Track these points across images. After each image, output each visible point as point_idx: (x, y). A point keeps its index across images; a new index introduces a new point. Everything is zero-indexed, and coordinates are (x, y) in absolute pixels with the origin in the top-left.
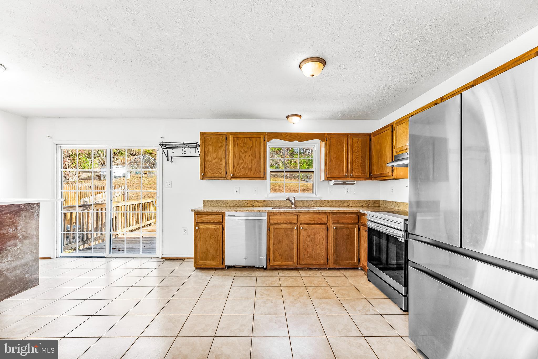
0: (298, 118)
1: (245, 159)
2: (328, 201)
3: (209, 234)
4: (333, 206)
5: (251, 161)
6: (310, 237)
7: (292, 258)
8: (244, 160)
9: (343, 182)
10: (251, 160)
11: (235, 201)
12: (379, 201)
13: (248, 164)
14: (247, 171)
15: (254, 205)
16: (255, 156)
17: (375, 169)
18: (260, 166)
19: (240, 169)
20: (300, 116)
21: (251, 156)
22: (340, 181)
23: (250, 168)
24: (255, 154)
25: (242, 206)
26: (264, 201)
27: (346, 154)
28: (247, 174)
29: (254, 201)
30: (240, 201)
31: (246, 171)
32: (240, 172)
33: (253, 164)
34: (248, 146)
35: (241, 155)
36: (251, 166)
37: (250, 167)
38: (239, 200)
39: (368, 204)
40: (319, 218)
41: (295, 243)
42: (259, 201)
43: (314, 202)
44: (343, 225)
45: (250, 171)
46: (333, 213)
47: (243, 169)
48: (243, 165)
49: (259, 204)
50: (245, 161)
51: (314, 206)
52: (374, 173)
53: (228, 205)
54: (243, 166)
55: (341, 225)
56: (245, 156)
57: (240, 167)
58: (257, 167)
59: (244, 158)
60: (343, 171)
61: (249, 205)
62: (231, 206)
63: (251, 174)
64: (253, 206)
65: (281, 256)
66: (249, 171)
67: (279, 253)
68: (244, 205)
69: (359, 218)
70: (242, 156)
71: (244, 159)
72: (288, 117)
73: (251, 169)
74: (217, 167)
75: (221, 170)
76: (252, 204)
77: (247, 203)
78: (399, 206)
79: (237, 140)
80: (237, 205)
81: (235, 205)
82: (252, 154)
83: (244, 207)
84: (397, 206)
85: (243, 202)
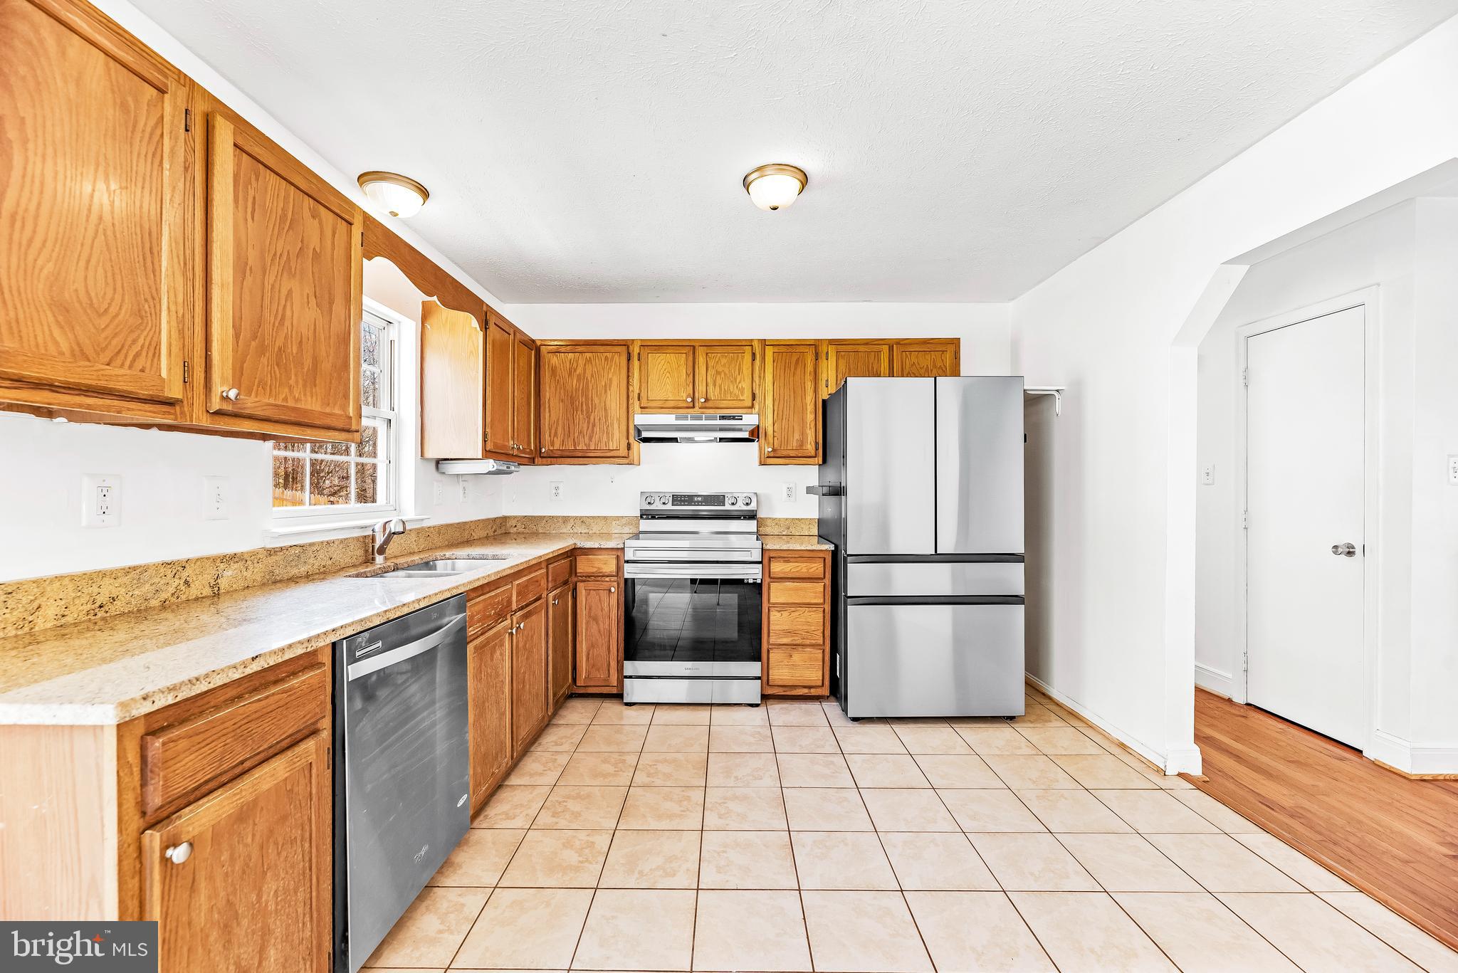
1: (288, 313)
6: (526, 650)
8: (283, 317)
10: (315, 324)
11: (103, 574)
12: (505, 519)
13: (301, 343)
14: (297, 382)
15: (224, 583)
16: (330, 310)
17: (556, 434)
20: (426, 197)
21: (313, 301)
23: (308, 370)
24: (331, 302)
25: (153, 603)
27: (511, 386)
28: (296, 401)
29: (222, 559)
30: (137, 574)
31: (293, 382)
33: (322, 349)
34: (302, 241)
35: (271, 282)
36: (315, 359)
37: (308, 361)
38: (135, 568)
43: (413, 536)
44: (560, 590)
45: (308, 389)
47: (278, 365)
48: (279, 342)
49: (248, 574)
50: (288, 321)
51: (415, 552)
52: (553, 446)
54: (280, 349)
55: (558, 591)
56: (290, 292)
59: (283, 302)
60: (507, 432)
61: (194, 592)
62: (69, 619)
63: (312, 403)
64: (216, 593)
66: (305, 385)
68: (164, 596)
69: (573, 569)
71: (285, 306)
73: (313, 375)
74: (113, 310)
75: (154, 344)
76: (213, 583)
77: (182, 582)
78: (588, 527)
79: (253, 177)
80: (119, 606)
81: (101, 607)
82: (317, 294)
83: (164, 606)
84: (584, 526)
85: (156, 580)
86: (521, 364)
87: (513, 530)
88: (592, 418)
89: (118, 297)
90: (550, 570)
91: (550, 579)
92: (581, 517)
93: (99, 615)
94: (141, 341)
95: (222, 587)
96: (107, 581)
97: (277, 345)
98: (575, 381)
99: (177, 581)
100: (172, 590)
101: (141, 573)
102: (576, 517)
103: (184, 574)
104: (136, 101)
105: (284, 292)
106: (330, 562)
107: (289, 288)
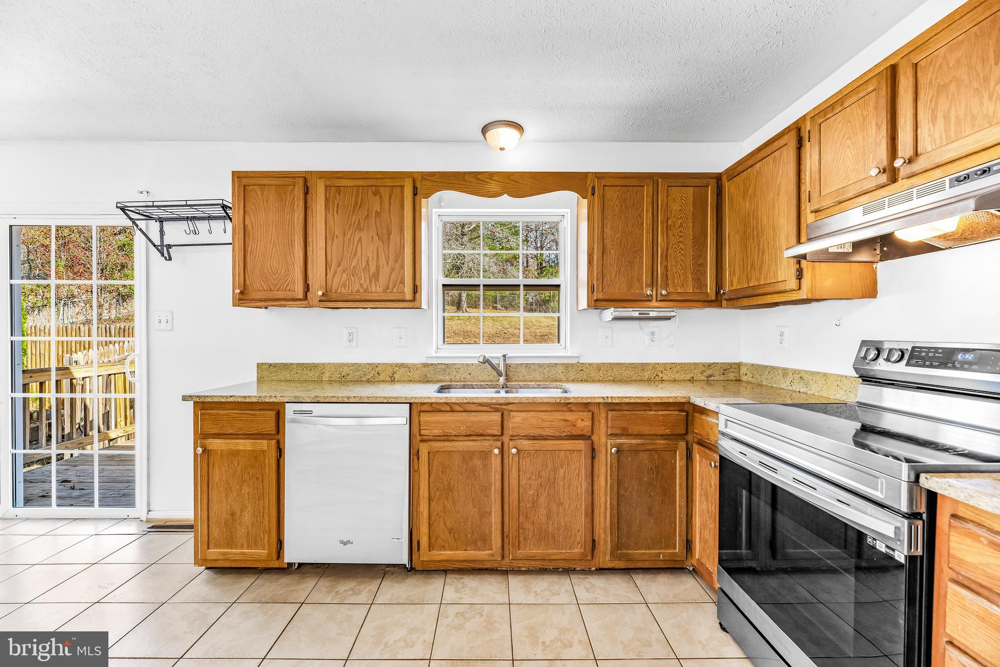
1: (359, 249)
2: (599, 367)
3: (239, 469)
4: (612, 378)
5: (377, 253)
6: (540, 477)
7: (484, 541)
8: (356, 252)
9: (640, 314)
10: (378, 250)
11: (344, 365)
12: (739, 365)
13: (368, 261)
14: (365, 281)
15: (397, 376)
16: (389, 239)
17: (734, 273)
18: (402, 267)
19: (345, 275)
20: (519, 127)
21: (376, 238)
22: (631, 309)
23: (373, 273)
24: (389, 234)
25: (364, 379)
26: (425, 365)
27: (648, 233)
28: (366, 291)
29: (397, 365)
30: (357, 366)
31: (362, 281)
32: (344, 286)
33: (383, 261)
34: (368, 211)
35: (348, 237)
36: (378, 267)
37: (373, 269)
38: (356, 364)
39: (709, 372)
40: (566, 421)
41: (495, 496)
42: (409, 366)
43: (561, 369)
44: (639, 441)
45: (373, 282)
46: (612, 406)
47: (353, 275)
48: (354, 263)
49: (411, 374)
50: (359, 253)
51: (561, 381)
52: (732, 285)
53: (326, 377)
54: (354, 267)
55: (634, 441)
56: (360, 239)
57: (344, 271)
58: (393, 270)
59: (355, 245)
60: (640, 280)
61: (382, 377)
62: (333, 379)
63: (376, 290)
64: (393, 381)
65: (452, 534)
66: (371, 282)
67: (448, 524)
68: (368, 377)
69: (688, 422)
70: (349, 239)
71: (357, 246)
72: (485, 130)
73: (376, 276)
74: (279, 272)
75: (293, 280)
76: (391, 375)
77: (376, 372)
78: (807, 384)
79: (337, 194)
80: (349, 378)
81: (343, 376)
82: (379, 233)
83: (368, 381)
84: (802, 384)
85: (365, 370)
86: (675, 207)
87: (744, 378)
88: (761, 243)
89: (280, 267)
90: (610, 416)
91: (612, 425)
92: (800, 371)
93: (343, 380)
94: (289, 280)
95: (396, 378)
96: (345, 367)
97: (352, 266)
98: (748, 204)
99: (374, 372)
100: (371, 375)
101: (358, 366)
102: (795, 372)
103: (377, 369)
105: (356, 240)
106: (470, 376)
107: (360, 237)
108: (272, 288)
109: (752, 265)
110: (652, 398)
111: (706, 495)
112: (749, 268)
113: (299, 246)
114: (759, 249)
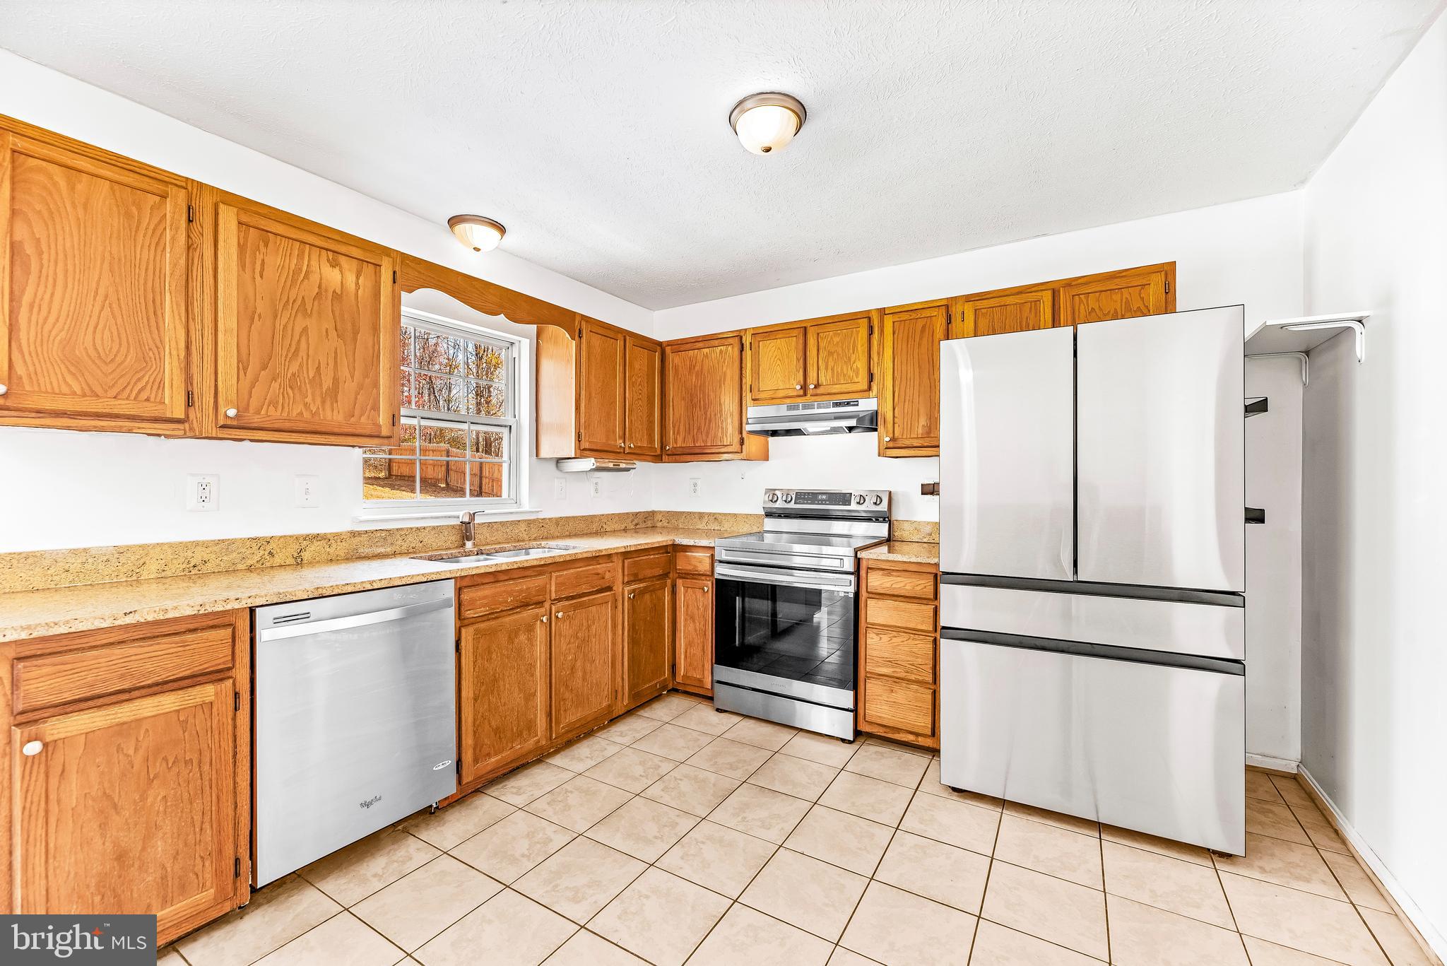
0: (495, 233)
1: (303, 345)
2: (558, 521)
4: (568, 533)
5: (336, 358)
6: (577, 638)
7: (530, 726)
8: (297, 350)
9: (614, 465)
10: (336, 353)
11: (197, 544)
12: (653, 513)
13: (318, 368)
14: (314, 400)
15: (306, 556)
16: (355, 340)
17: (678, 433)
18: (376, 385)
19: (275, 385)
20: (502, 229)
21: (333, 334)
22: (607, 460)
23: (328, 389)
24: (356, 333)
25: (240, 567)
26: (354, 534)
27: (620, 388)
28: (313, 415)
29: (306, 538)
30: (226, 545)
31: (309, 400)
32: (274, 403)
33: (344, 372)
34: (319, 287)
35: (283, 322)
36: (336, 380)
37: (327, 383)
38: (223, 541)
39: (636, 521)
40: (598, 574)
42: (329, 536)
43: (523, 527)
44: (644, 584)
45: (328, 402)
46: (626, 555)
47: (291, 387)
48: (294, 368)
49: (331, 550)
50: (302, 353)
51: (523, 541)
52: (676, 443)
53: (152, 568)
54: (294, 375)
55: (641, 585)
56: (305, 330)
57: (274, 379)
58: (361, 387)
59: (296, 337)
60: (614, 432)
61: (278, 560)
62: (169, 573)
63: (334, 416)
64: (299, 563)
65: (498, 735)
66: (323, 402)
67: (493, 723)
68: (249, 562)
69: (672, 562)
70: (285, 327)
71: (299, 341)
72: (454, 221)
73: (333, 393)
74: (119, 359)
75: (158, 380)
76: (296, 555)
77: (266, 553)
78: (720, 523)
79: (262, 244)
80: (210, 567)
81: (194, 566)
82: (338, 327)
83: (250, 569)
84: (716, 523)
85: (243, 550)
86: (637, 366)
88: (708, 413)
89: (124, 350)
90: (626, 565)
91: (626, 573)
92: (714, 513)
93: (193, 572)
94: (146, 378)
95: (305, 558)
96: (199, 548)
97: (290, 371)
98: (694, 378)
99: (262, 552)
100: (257, 558)
101: (229, 545)
102: (710, 514)
103: (269, 548)
104: (139, 209)
105: (298, 329)
106: (421, 545)
107: (304, 326)
108: (99, 391)
109: (699, 428)
110: (654, 543)
111: (692, 618)
112: (695, 431)
113: (177, 317)
114: (705, 419)
